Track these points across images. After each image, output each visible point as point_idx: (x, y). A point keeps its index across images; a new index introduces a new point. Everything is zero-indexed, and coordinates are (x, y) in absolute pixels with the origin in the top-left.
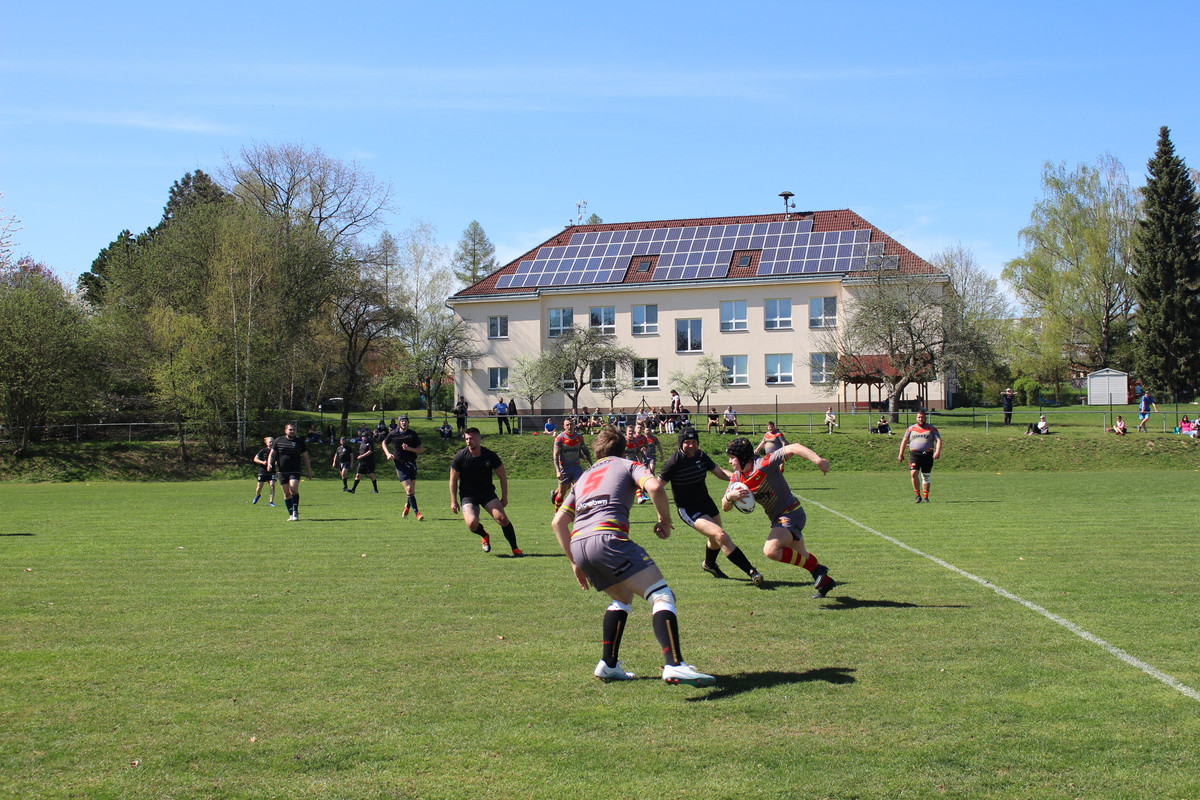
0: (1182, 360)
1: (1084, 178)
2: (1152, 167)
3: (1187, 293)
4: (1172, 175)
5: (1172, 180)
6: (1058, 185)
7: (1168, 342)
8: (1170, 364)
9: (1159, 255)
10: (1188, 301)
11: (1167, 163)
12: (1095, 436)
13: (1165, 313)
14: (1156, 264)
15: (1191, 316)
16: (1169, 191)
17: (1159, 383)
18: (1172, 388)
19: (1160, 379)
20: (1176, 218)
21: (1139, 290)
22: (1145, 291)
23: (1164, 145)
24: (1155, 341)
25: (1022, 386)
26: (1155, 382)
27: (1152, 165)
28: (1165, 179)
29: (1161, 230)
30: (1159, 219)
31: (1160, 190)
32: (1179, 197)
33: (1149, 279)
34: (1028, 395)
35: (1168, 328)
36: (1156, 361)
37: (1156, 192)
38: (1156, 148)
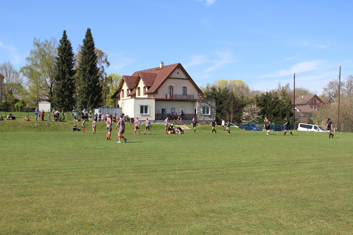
0: (67, 100)
1: (47, 44)
2: (61, 42)
3: (69, 79)
4: (66, 45)
5: (66, 46)
6: (38, 45)
7: (63, 94)
8: (63, 101)
9: (61, 68)
10: (69, 82)
11: (65, 41)
12: (19, 121)
13: (62, 85)
14: (60, 70)
15: (70, 87)
16: (65, 49)
17: (60, 106)
18: (64, 108)
19: (61, 105)
20: (67, 57)
21: (55, 78)
22: (57, 78)
23: (64, 36)
24: (59, 93)
25: (18, 105)
26: (59, 105)
27: (61, 41)
28: (64, 46)
29: (62, 61)
30: (61, 57)
31: (62, 49)
32: (68, 51)
33: (58, 75)
34: (19, 108)
35: (63, 90)
36: (59, 100)
37: (61, 49)
38: (62, 36)
